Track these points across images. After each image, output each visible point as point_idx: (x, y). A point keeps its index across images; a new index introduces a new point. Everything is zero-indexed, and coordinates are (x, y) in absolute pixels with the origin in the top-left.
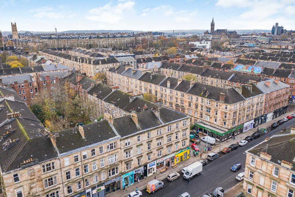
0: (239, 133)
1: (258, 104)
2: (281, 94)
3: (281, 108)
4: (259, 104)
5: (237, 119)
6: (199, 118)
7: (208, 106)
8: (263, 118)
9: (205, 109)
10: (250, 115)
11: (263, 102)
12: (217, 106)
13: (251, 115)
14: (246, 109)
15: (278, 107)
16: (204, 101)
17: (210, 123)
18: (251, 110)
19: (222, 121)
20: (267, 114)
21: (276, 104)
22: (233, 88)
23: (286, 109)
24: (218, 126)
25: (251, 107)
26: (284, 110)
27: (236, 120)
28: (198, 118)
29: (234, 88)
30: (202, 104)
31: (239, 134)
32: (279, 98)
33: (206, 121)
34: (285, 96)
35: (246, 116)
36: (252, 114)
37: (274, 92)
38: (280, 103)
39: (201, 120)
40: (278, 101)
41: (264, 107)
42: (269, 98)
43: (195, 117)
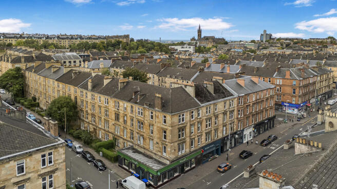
0: (194, 165)
1: (225, 113)
2: (263, 98)
3: (266, 120)
4: (228, 113)
5: (188, 140)
6: (129, 140)
7: (139, 118)
8: (237, 136)
9: (136, 124)
10: (213, 131)
11: (233, 111)
12: (152, 117)
13: (215, 132)
14: (204, 121)
15: (260, 119)
16: (134, 110)
17: (145, 149)
18: (213, 123)
19: (161, 146)
20: (243, 130)
21: (257, 113)
22: (181, 87)
23: (273, 121)
24: (155, 154)
25: (213, 119)
26: (270, 122)
27: (185, 142)
28: (127, 141)
29: (183, 86)
30: (132, 115)
31: (194, 168)
32: (260, 104)
33: (138, 145)
34: (269, 101)
35: (204, 134)
36: (216, 130)
37: (251, 95)
38: (263, 112)
39: (131, 144)
40: (258, 108)
41: (237, 118)
42: (244, 104)
43: (124, 139)
